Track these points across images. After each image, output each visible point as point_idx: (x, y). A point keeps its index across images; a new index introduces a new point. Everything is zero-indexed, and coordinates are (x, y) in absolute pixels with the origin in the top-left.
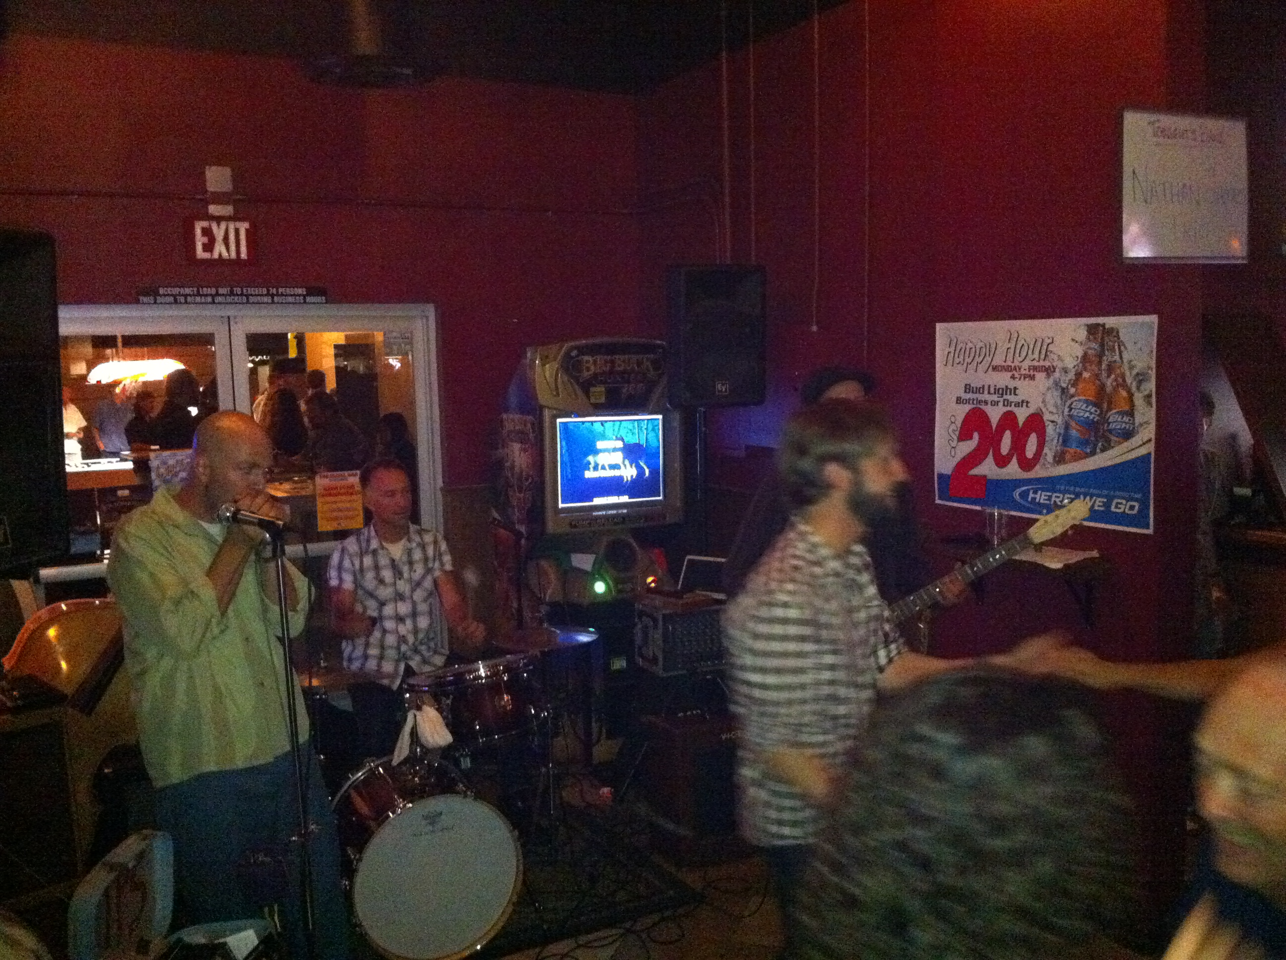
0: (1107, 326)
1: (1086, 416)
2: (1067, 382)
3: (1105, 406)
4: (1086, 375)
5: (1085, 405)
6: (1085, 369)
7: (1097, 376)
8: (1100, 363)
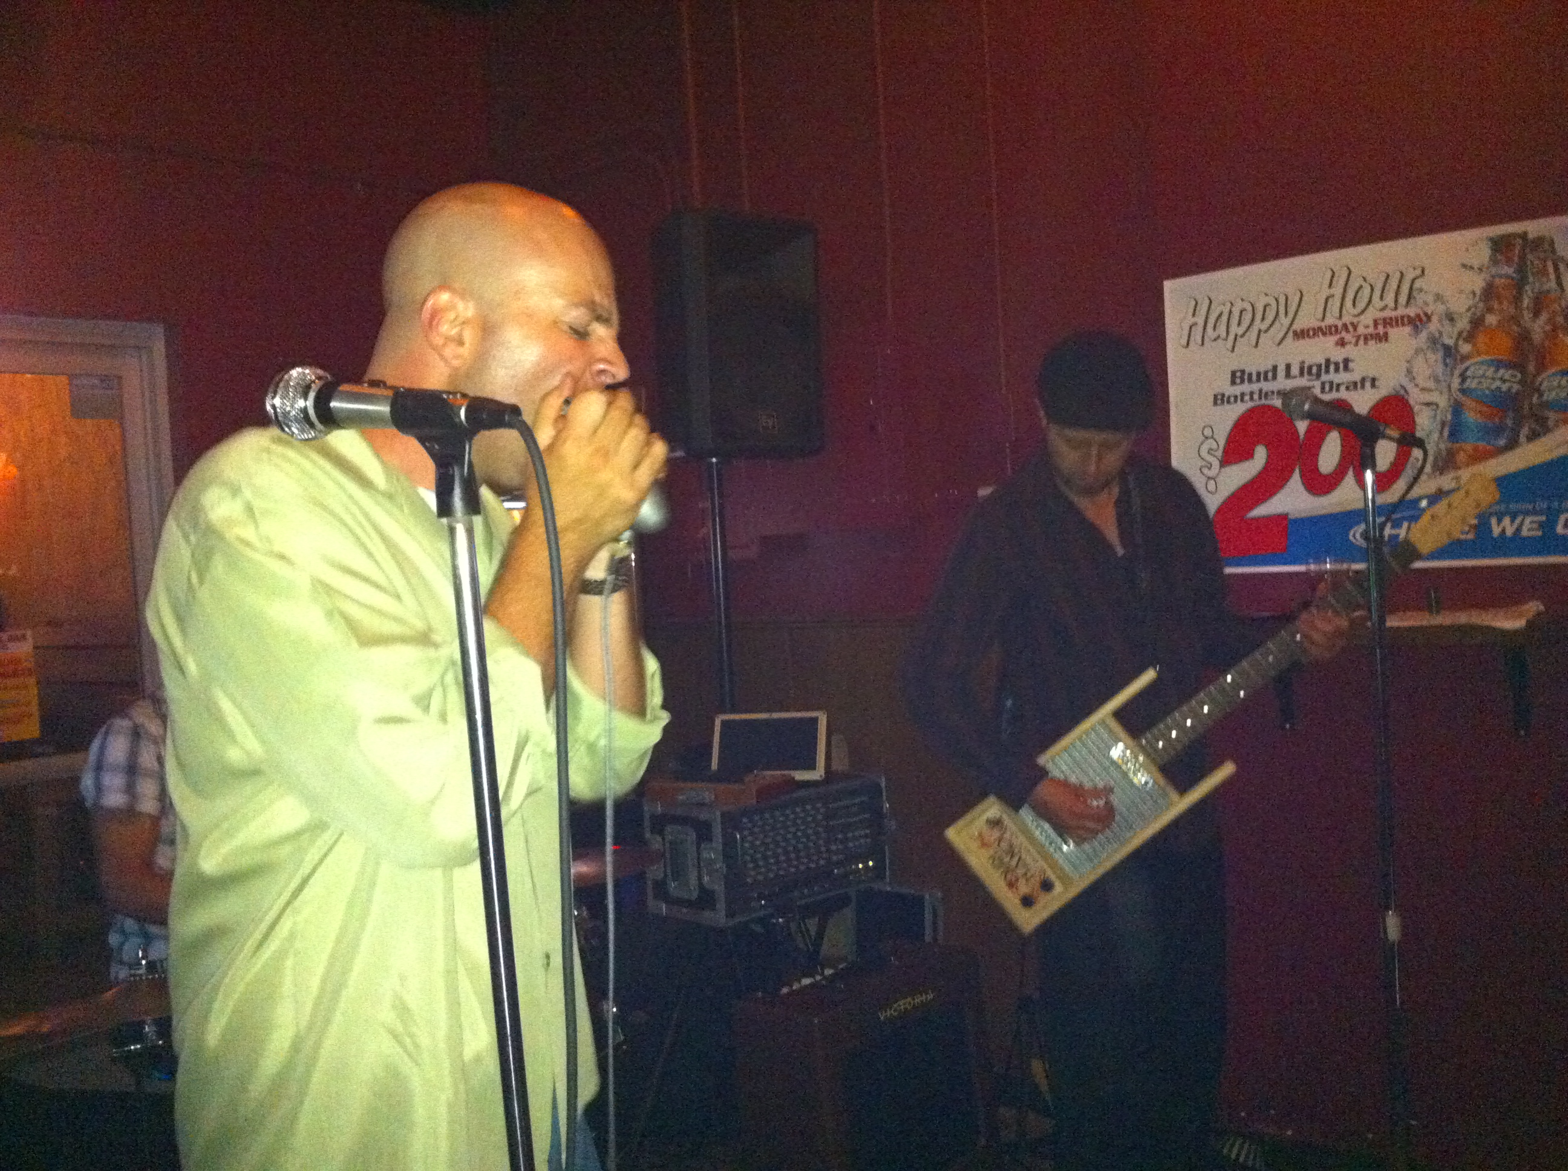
0: (1530, 236)
1: (1493, 387)
2: (1455, 336)
3: (1531, 368)
4: (1491, 319)
5: (1492, 369)
6: (1490, 310)
7: (1515, 319)
8: (1517, 300)
